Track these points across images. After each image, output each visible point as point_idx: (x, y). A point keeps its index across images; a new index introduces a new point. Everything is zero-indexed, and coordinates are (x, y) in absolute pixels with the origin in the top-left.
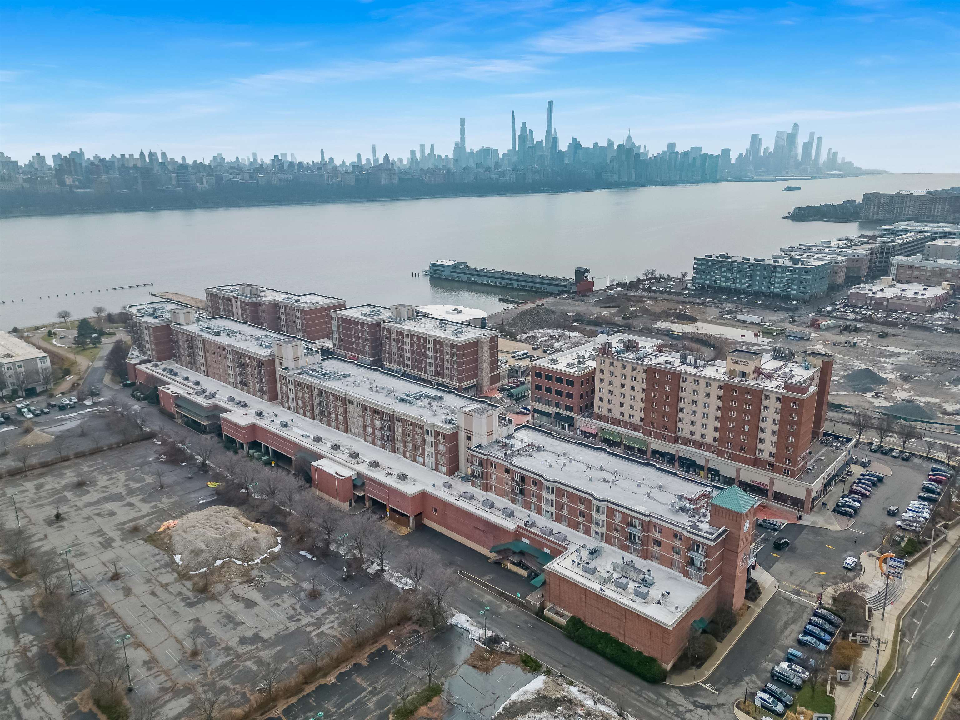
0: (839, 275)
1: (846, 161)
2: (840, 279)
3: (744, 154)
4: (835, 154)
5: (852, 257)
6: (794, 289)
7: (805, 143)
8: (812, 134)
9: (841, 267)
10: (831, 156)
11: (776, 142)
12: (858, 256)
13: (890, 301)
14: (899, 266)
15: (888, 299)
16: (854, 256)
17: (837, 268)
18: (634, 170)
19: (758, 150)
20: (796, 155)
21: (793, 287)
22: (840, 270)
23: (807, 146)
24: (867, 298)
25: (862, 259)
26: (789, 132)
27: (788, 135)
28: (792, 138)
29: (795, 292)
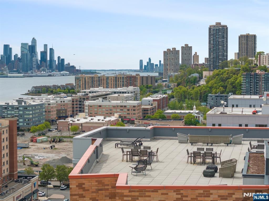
0: (52, 113)
1: (71, 65)
2: (54, 116)
4: (63, 60)
5: (60, 103)
6: (21, 122)
7: (41, 52)
8: (46, 46)
9: (52, 108)
10: (60, 62)
11: (22, 52)
12: (64, 102)
13: (83, 125)
14: (90, 106)
15: (82, 124)
16: (61, 102)
17: (49, 108)
19: (10, 56)
20: (37, 60)
21: (20, 120)
22: (52, 110)
23: (44, 54)
24: (69, 124)
25: (67, 104)
26: (30, 44)
27: (29, 46)
28: (32, 48)
29: (22, 124)
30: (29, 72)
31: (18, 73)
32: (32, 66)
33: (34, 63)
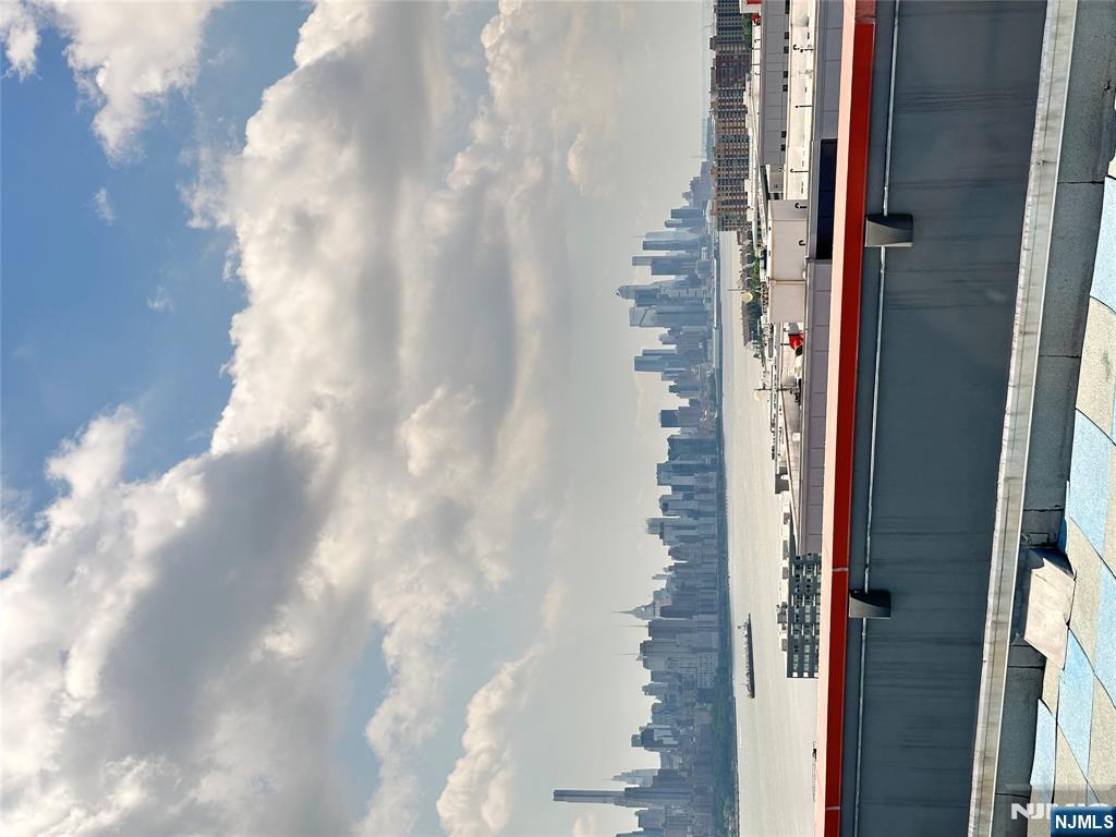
3: (672, 383)
4: (675, 214)
7: (654, 272)
10: (680, 221)
11: (651, 324)
18: (695, 618)
19: (666, 355)
20: (675, 285)
23: (658, 267)
26: (631, 303)
27: (638, 305)
28: (644, 297)
30: (708, 307)
31: (711, 337)
32: (692, 299)
33: (684, 293)
